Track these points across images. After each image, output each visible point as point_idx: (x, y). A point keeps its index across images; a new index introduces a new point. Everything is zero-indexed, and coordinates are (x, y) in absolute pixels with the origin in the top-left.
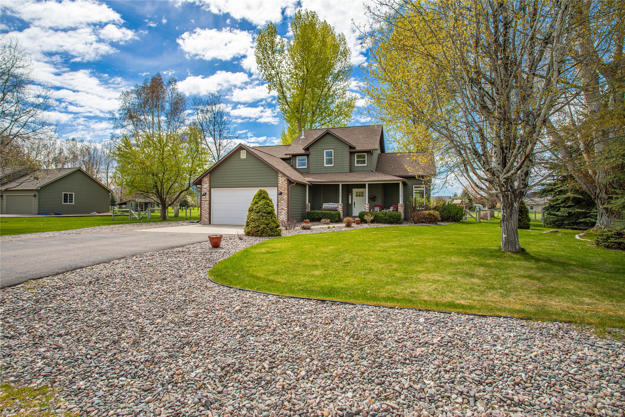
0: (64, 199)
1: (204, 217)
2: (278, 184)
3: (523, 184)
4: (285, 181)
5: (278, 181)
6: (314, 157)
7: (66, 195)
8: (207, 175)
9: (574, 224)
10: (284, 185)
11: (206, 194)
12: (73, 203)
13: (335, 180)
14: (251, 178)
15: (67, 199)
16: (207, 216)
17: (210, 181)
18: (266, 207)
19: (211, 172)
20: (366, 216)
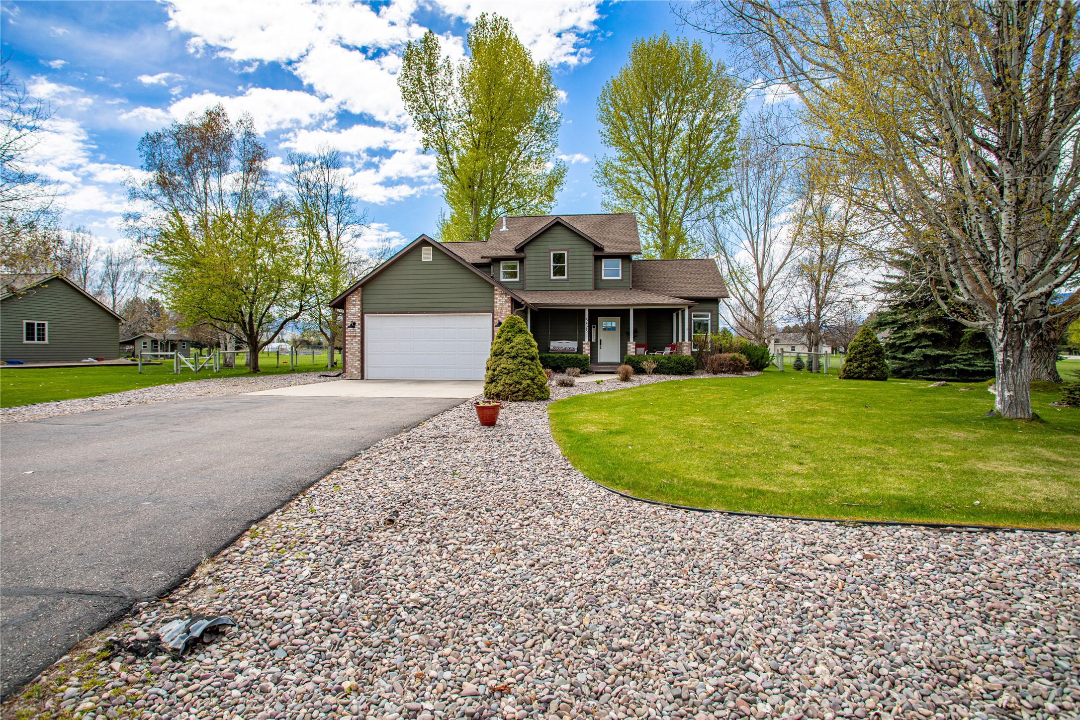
0: (27, 334)
1: (351, 366)
2: (494, 307)
3: (1041, 310)
4: (506, 302)
5: (493, 302)
6: (533, 262)
7: (30, 327)
8: (356, 289)
9: (933, 372)
10: (506, 309)
11: (354, 324)
12: (46, 342)
13: (577, 302)
14: (442, 296)
15: (33, 334)
16: (357, 364)
17: (362, 301)
18: (527, 347)
19: (364, 285)
20: (645, 363)
